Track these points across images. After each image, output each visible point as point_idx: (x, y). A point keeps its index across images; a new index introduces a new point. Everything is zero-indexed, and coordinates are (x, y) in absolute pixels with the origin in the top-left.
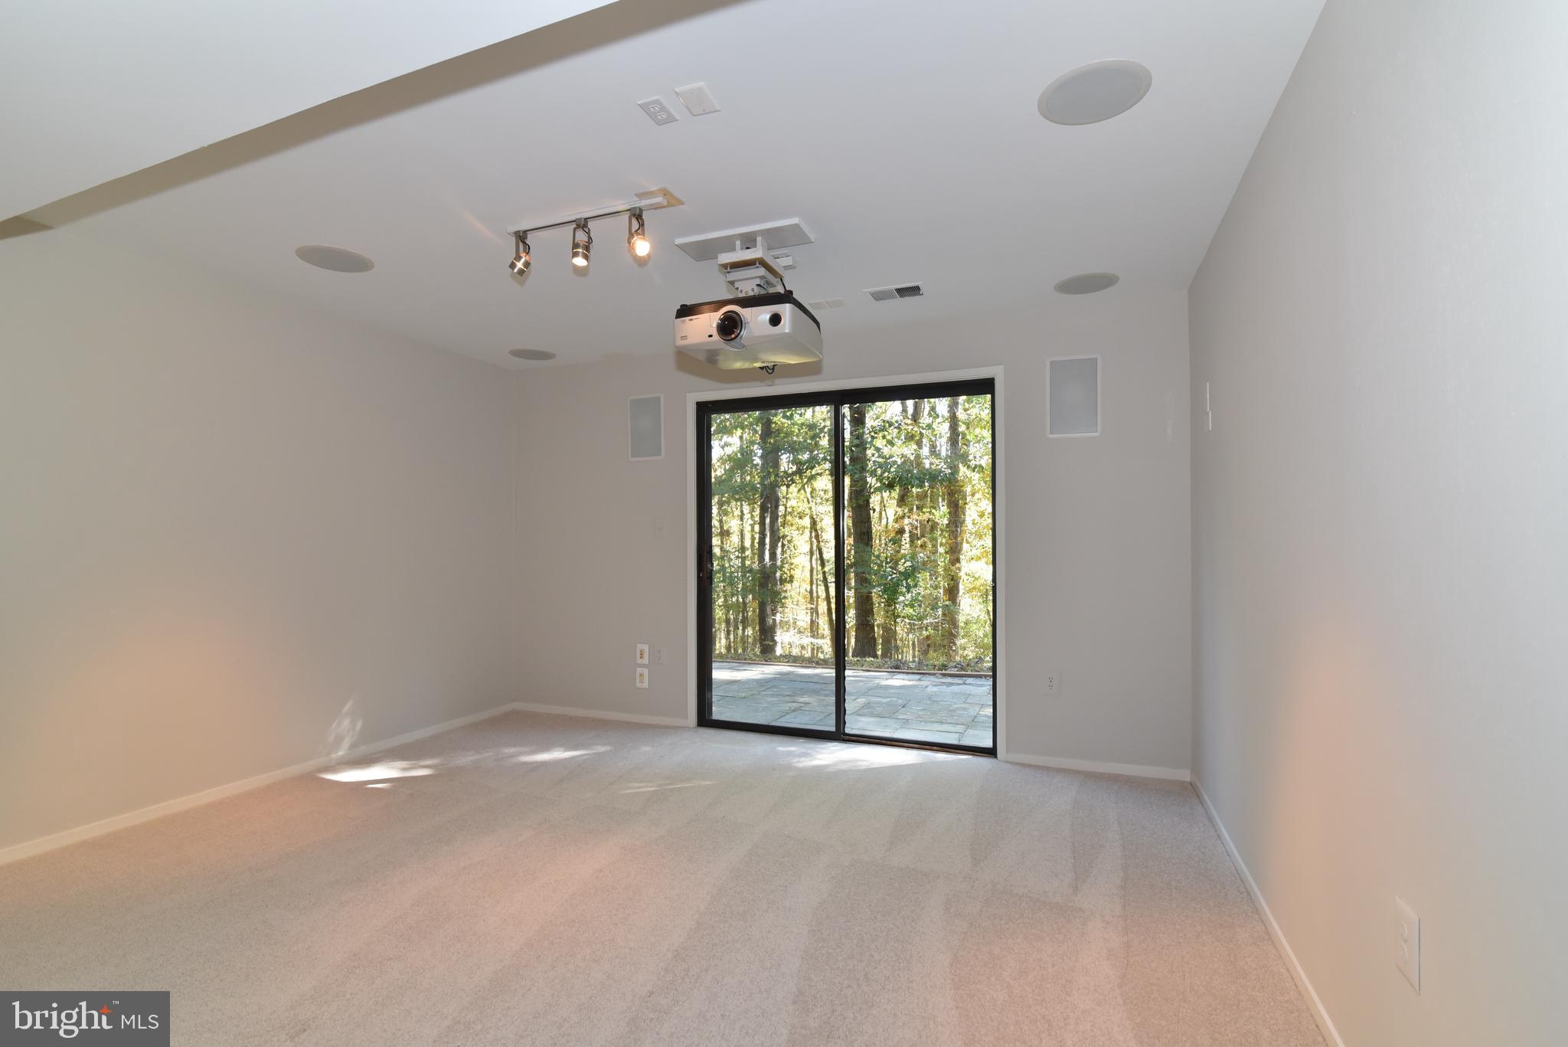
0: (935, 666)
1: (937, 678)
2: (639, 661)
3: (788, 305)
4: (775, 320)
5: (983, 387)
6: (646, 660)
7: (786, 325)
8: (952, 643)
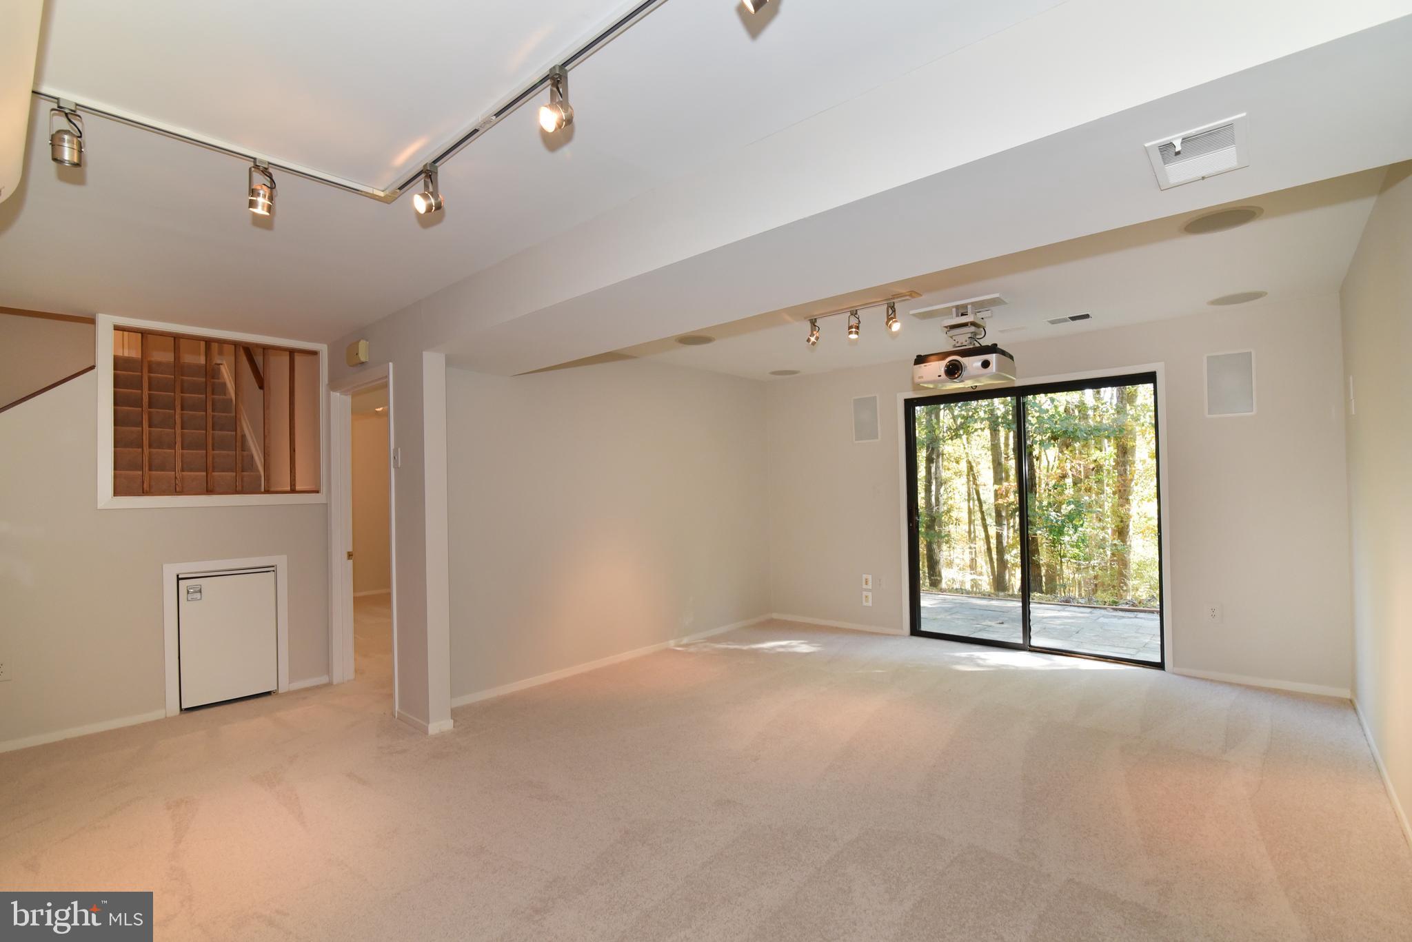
0: (1105, 602)
1: (1108, 611)
2: (864, 586)
3: (994, 355)
4: (986, 364)
5: (1150, 378)
6: (870, 586)
7: (993, 367)
8: (1122, 583)
